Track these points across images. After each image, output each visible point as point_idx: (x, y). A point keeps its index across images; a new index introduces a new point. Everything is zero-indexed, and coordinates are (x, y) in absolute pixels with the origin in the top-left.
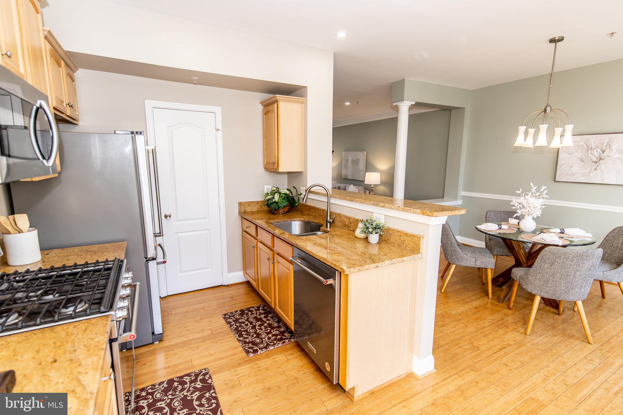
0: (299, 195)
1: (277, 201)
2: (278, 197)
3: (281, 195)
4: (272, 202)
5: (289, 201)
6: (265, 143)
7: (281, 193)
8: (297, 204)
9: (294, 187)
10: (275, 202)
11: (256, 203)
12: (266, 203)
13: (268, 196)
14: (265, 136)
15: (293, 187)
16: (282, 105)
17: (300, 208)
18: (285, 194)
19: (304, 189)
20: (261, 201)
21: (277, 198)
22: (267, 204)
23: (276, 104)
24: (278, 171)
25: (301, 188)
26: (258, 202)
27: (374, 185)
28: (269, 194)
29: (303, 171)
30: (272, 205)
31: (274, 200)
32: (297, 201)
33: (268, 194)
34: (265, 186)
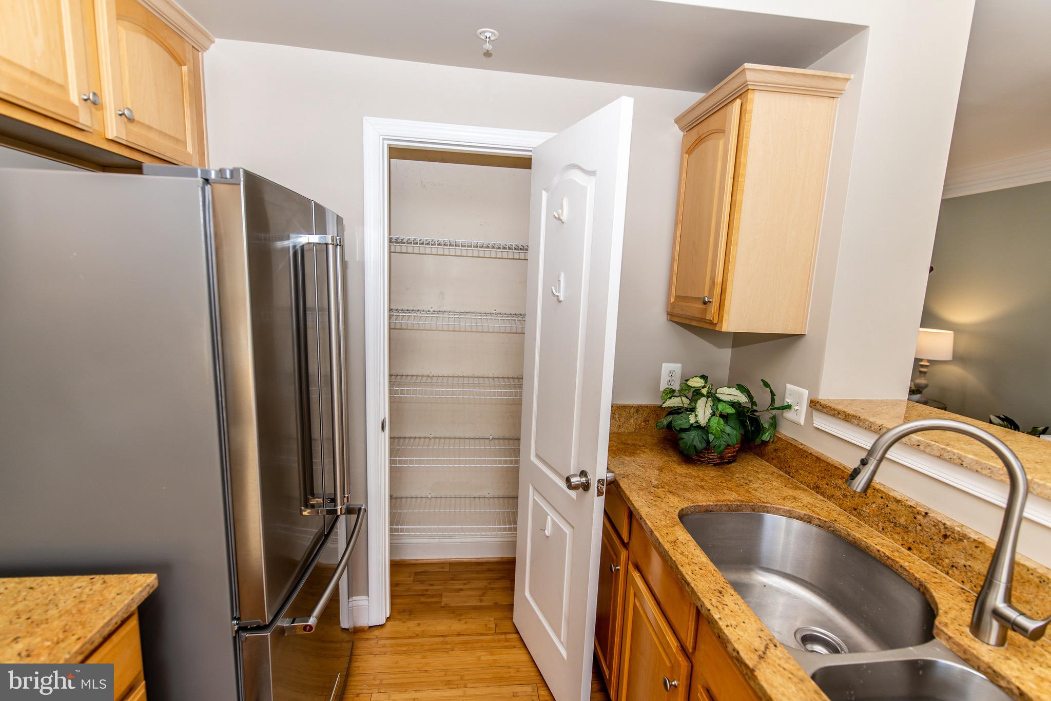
0: (778, 408)
1: (703, 421)
2: (709, 412)
3: (721, 406)
4: (687, 426)
5: (743, 424)
6: (678, 240)
7: (719, 400)
8: (766, 437)
9: (766, 385)
10: (698, 427)
11: (633, 411)
12: (665, 422)
13: (670, 398)
14: (680, 218)
15: (762, 380)
16: (759, 103)
17: (776, 450)
18: (733, 404)
19: (800, 396)
20: (647, 407)
21: (703, 413)
22: (669, 426)
23: (738, 102)
24: (717, 329)
25: (789, 386)
26: (638, 409)
27: (929, 361)
28: (677, 394)
29: (806, 334)
30: (684, 435)
31: (692, 420)
32: (766, 425)
33: (673, 391)
34: (663, 364)
